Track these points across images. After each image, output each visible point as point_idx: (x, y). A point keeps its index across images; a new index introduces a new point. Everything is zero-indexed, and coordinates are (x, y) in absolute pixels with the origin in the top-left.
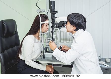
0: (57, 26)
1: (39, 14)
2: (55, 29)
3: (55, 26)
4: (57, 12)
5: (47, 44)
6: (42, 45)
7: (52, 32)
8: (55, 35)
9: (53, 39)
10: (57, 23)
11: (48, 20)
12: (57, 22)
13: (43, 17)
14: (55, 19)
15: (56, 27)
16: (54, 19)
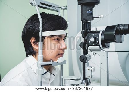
0: (98, 39)
1: (38, 11)
2: (91, 51)
3: (92, 40)
8: (90, 68)
9: (85, 78)
10: (99, 32)
12: (98, 30)
14: (92, 21)
15: (95, 42)
16: (90, 23)
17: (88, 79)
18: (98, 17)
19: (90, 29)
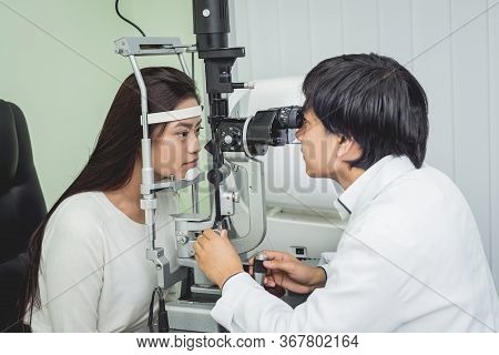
0: (240, 137)
1: (136, 65)
4: (243, 55)
5: (186, 251)
6: (161, 254)
7: (215, 178)
8: (230, 196)
11: (194, 101)
13: (163, 81)
14: (230, 95)
17: (227, 219)
18: (243, 87)
19: (227, 114)
